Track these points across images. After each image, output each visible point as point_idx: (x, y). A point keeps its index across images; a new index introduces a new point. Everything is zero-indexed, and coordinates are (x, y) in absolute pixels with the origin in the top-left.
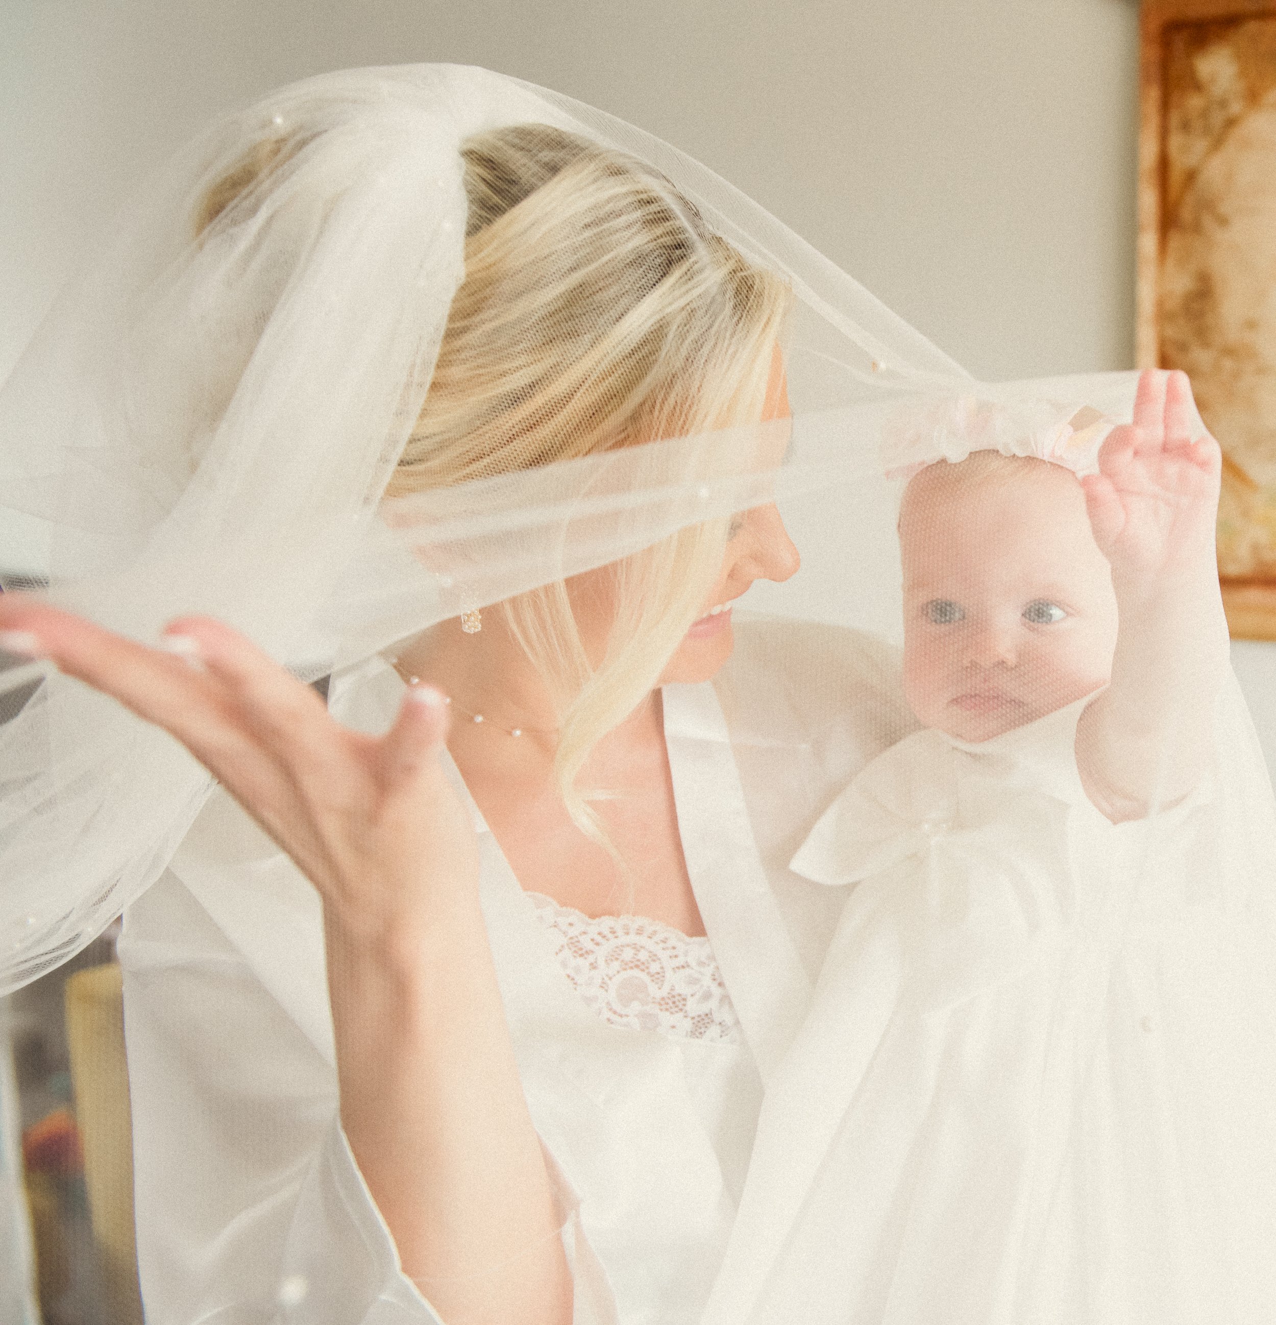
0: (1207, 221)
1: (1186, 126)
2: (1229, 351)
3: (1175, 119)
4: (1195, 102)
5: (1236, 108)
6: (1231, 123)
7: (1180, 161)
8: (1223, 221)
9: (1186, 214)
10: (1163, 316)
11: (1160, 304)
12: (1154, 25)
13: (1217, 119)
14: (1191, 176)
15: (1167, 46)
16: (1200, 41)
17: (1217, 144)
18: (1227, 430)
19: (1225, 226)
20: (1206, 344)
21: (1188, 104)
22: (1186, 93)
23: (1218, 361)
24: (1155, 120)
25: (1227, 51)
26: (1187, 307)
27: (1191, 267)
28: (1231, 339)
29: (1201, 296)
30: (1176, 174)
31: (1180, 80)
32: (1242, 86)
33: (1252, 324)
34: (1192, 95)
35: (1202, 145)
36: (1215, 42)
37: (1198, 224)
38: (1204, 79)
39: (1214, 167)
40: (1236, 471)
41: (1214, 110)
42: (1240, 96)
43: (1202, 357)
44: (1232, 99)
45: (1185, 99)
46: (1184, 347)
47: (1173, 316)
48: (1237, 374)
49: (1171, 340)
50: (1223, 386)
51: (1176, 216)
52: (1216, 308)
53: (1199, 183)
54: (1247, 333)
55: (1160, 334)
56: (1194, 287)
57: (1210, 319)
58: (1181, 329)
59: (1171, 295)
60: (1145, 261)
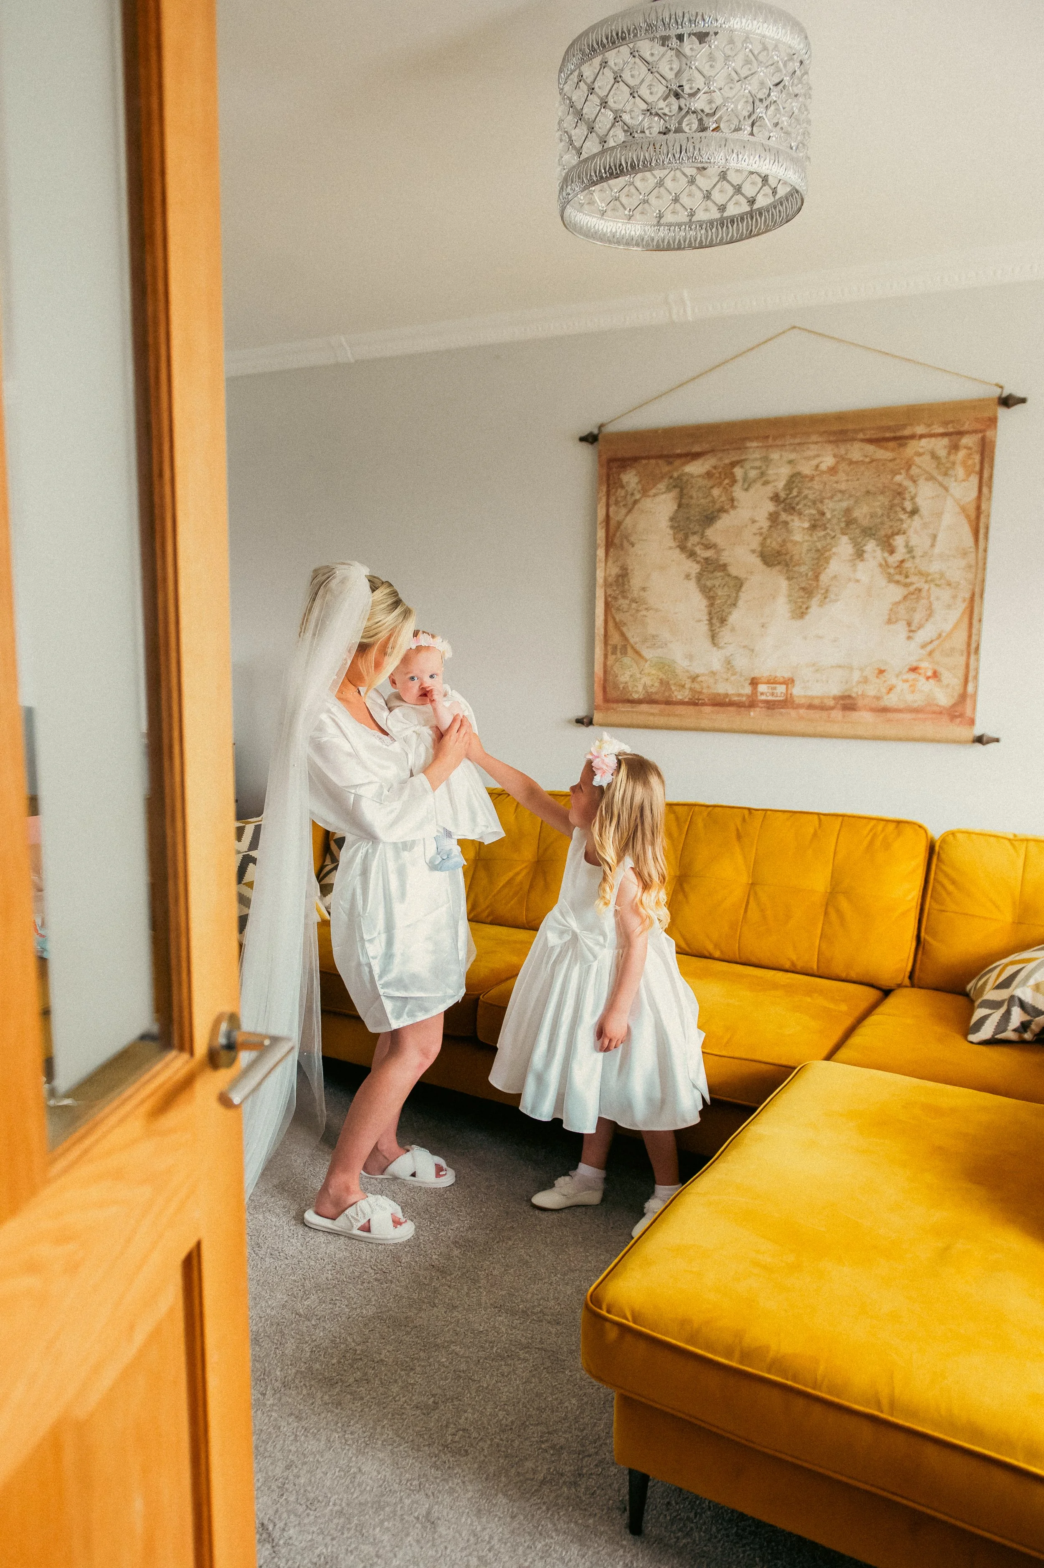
0: (625, 543)
1: (617, 503)
2: (634, 601)
3: (612, 499)
4: (621, 493)
5: (638, 496)
6: (636, 502)
7: (614, 518)
8: (633, 545)
9: (617, 541)
10: (607, 585)
11: (605, 580)
12: (604, 457)
13: (630, 500)
14: (619, 524)
15: (609, 468)
16: (623, 467)
17: (630, 511)
18: (633, 635)
19: (633, 546)
20: (625, 597)
21: (618, 494)
22: (617, 489)
23: (630, 605)
24: (604, 500)
25: (634, 472)
26: (617, 581)
27: (619, 563)
28: (635, 595)
29: (623, 576)
30: (613, 523)
31: (615, 483)
32: (640, 487)
33: (644, 589)
34: (619, 490)
35: (623, 511)
36: (629, 468)
37: (622, 545)
38: (624, 483)
39: (628, 521)
40: (637, 653)
41: (629, 497)
42: (639, 491)
43: (623, 603)
44: (636, 492)
45: (616, 491)
46: (616, 598)
47: (611, 585)
48: (638, 611)
49: (610, 595)
50: (632, 615)
51: (612, 541)
52: (629, 582)
53: (622, 527)
54: (642, 593)
55: (606, 593)
56: (620, 572)
57: (626, 586)
58: (614, 591)
59: (610, 575)
60: (600, 560)
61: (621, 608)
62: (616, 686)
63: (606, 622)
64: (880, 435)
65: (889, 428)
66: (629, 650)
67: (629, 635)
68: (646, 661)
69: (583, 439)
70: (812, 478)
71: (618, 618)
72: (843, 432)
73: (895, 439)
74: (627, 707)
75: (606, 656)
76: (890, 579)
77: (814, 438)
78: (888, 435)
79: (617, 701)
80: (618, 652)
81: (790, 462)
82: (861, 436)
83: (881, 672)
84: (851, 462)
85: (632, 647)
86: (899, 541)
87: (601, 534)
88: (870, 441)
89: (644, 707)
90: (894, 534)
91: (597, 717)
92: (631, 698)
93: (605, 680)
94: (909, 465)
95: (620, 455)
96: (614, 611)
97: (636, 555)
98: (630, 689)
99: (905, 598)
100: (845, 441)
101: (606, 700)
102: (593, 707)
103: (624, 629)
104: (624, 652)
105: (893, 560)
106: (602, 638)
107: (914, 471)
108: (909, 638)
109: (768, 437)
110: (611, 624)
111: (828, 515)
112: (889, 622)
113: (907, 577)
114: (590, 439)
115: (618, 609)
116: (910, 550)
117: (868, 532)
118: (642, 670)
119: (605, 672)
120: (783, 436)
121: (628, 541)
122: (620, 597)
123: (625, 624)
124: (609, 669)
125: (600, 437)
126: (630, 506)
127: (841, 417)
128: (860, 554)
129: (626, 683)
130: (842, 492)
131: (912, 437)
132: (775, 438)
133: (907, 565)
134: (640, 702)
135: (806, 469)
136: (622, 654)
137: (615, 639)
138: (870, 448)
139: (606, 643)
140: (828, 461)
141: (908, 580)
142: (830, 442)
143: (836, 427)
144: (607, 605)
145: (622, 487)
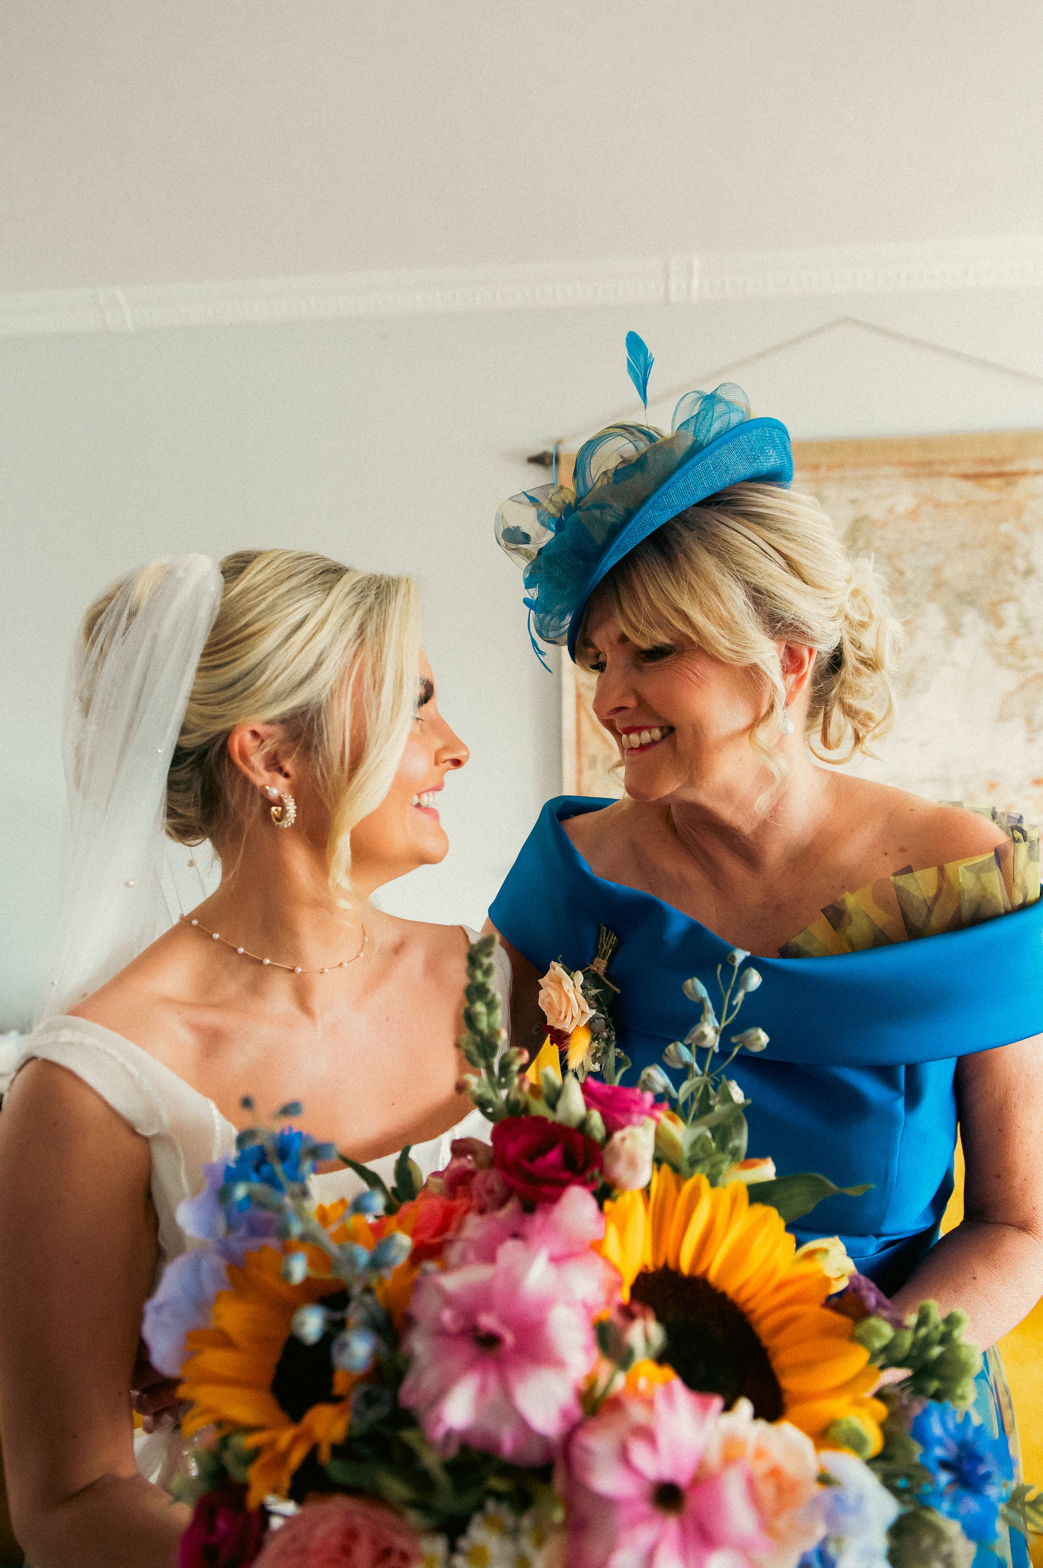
55: (576, 681)
63: (578, 722)
64: (980, 469)
65: (992, 461)
69: (532, 461)
70: (885, 524)
72: (927, 464)
73: (999, 475)
75: (579, 772)
76: (999, 660)
77: (887, 470)
78: (991, 469)
81: (853, 502)
82: (951, 469)
83: (993, 786)
84: (938, 505)
86: (1009, 611)
88: (966, 477)
90: (1001, 602)
94: (1019, 510)
99: (1022, 686)
100: (930, 475)
105: (1004, 635)
107: (1026, 518)
108: (1030, 740)
109: (816, 467)
111: (909, 575)
112: (1001, 718)
113: (1024, 657)
114: (545, 461)
116: (1025, 622)
117: (966, 598)
120: (841, 465)
125: (558, 457)
127: (925, 443)
128: (955, 628)
130: (928, 544)
131: (1023, 473)
132: (830, 467)
133: (1023, 643)
135: (877, 512)
138: (966, 486)
139: (579, 753)
140: (906, 501)
141: (1027, 663)
142: (908, 476)
143: (916, 456)
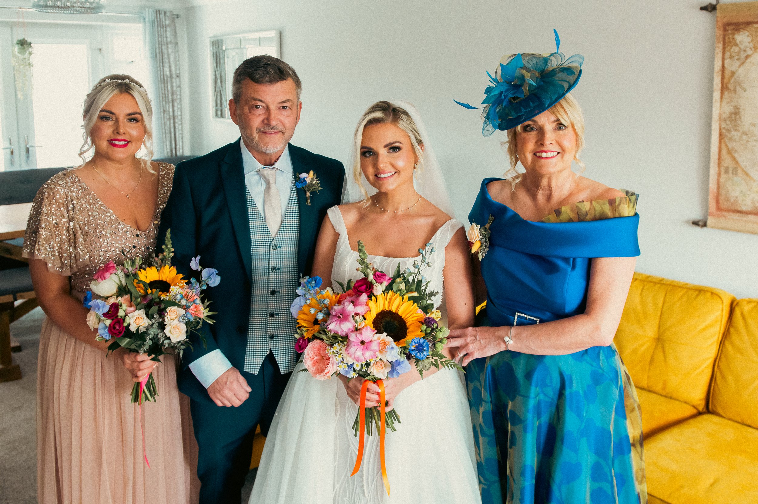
0: (738, 89)
1: (731, 57)
2: (745, 133)
3: (727, 54)
4: (735, 49)
5: (750, 53)
6: (747, 57)
7: (729, 69)
9: (731, 86)
10: (721, 120)
11: (720, 116)
12: (721, 22)
13: (743, 55)
14: (733, 73)
15: (725, 30)
16: (736, 30)
17: (743, 63)
18: (743, 160)
19: (745, 91)
20: (736, 130)
21: (732, 50)
22: (732, 46)
23: (741, 137)
24: (720, 55)
25: (747, 33)
26: (730, 117)
27: (733, 104)
28: (746, 129)
29: (736, 113)
30: (727, 73)
31: (730, 42)
32: (751, 45)
33: (754, 125)
34: (734, 47)
35: (738, 63)
36: (741, 30)
37: (735, 90)
38: (738, 43)
39: (741, 72)
40: (747, 174)
41: (742, 52)
42: (751, 48)
43: (735, 135)
44: (748, 49)
45: (731, 48)
46: (729, 131)
47: (725, 120)
48: (748, 141)
49: (724, 128)
50: (742, 145)
51: (727, 86)
52: (741, 119)
53: (736, 76)
54: (752, 128)
55: (720, 126)
56: (733, 111)
57: (739, 122)
58: (727, 125)
59: (724, 113)
60: (716, 101)
61: (733, 138)
62: (727, 199)
63: (720, 148)
66: (739, 170)
67: (740, 160)
68: (754, 181)
69: (702, 9)
71: (730, 146)
74: (736, 216)
75: (719, 175)
79: (728, 210)
80: (730, 172)
85: (743, 170)
87: (717, 81)
89: (752, 217)
91: (710, 221)
92: (740, 209)
93: (718, 193)
95: (735, 20)
96: (727, 141)
97: (747, 98)
98: (740, 202)
101: (719, 209)
102: (707, 213)
103: (736, 155)
104: (735, 171)
106: (717, 161)
110: (724, 151)
114: (710, 8)
115: (730, 139)
118: (751, 188)
119: (718, 188)
121: (741, 87)
122: (732, 129)
123: (736, 151)
124: (721, 186)
125: (718, 7)
126: (742, 61)
129: (737, 197)
134: (748, 213)
136: (733, 174)
137: (727, 162)
139: (719, 165)
144: (721, 134)
145: (736, 45)
